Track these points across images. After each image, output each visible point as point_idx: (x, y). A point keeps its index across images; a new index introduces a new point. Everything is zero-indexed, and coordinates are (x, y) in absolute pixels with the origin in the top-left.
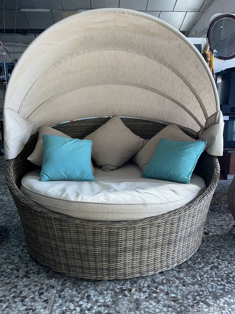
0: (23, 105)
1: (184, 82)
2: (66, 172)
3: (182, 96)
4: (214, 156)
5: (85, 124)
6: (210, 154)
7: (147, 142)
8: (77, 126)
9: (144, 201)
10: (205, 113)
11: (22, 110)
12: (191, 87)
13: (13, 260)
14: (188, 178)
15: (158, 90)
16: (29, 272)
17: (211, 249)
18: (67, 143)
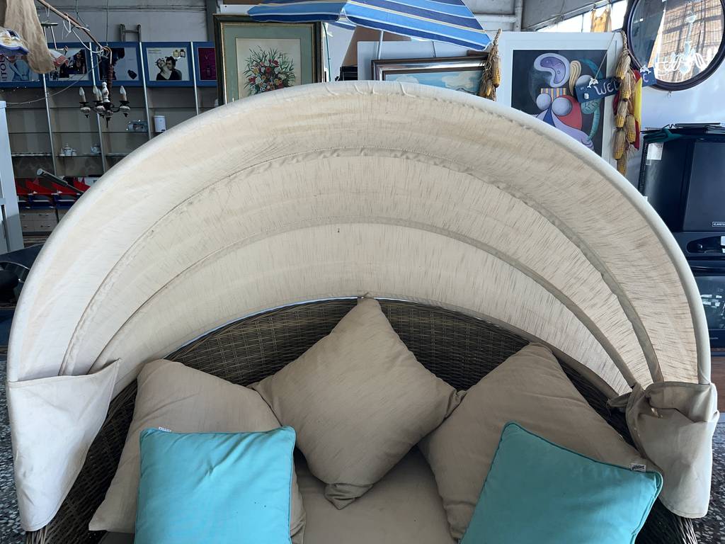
0: (78, 339)
1: (585, 255)
3: (573, 281)
4: (682, 518)
5: (279, 325)
6: (669, 508)
7: (462, 400)
8: (256, 335)
10: (651, 357)
11: (75, 352)
12: (606, 275)
15: (494, 246)
18: (215, 470)
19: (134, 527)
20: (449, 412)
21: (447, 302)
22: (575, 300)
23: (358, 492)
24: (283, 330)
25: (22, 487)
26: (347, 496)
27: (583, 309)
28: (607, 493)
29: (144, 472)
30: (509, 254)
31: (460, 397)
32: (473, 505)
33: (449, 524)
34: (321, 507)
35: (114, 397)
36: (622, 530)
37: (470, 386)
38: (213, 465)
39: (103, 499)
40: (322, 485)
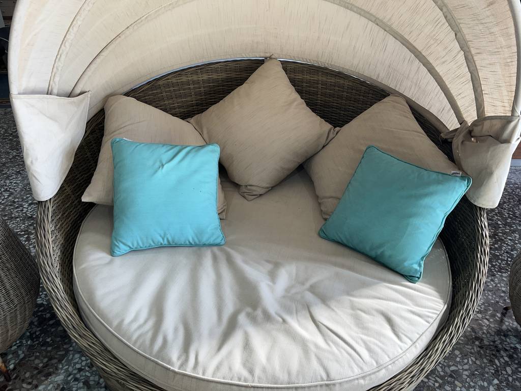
0: (57, 69)
1: (446, 17)
2: (165, 234)
3: (432, 42)
4: (480, 208)
5: (205, 77)
6: (472, 201)
7: (337, 134)
8: (188, 83)
9: (328, 375)
11: (57, 79)
12: (458, 34)
14: (418, 268)
15: (374, 14)
17: (436, 381)
18: (165, 166)
19: (113, 201)
20: (327, 141)
21: (332, 63)
22: (431, 59)
23: (262, 191)
24: (209, 81)
25: (31, 171)
26: (255, 193)
27: (435, 66)
28: (432, 188)
29: (116, 166)
30: (385, 21)
31: (336, 132)
32: (339, 199)
33: (322, 211)
34: (237, 200)
35: (89, 119)
36: (438, 211)
37: (344, 125)
38: (164, 163)
39: (90, 183)
40: (237, 186)
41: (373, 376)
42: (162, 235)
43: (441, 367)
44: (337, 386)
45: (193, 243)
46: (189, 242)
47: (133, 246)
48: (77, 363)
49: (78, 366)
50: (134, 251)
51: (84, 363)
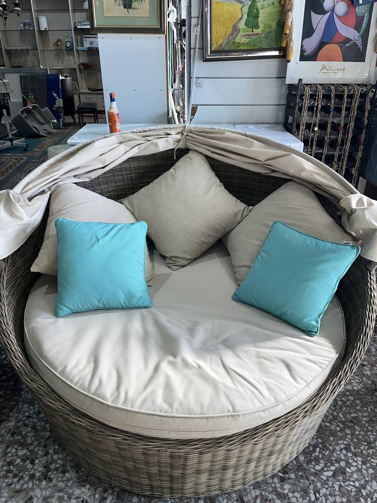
2: (101, 298)
9: (234, 408)
13: (25, 437)
14: (316, 324)
16: (49, 466)
17: (338, 426)
18: (101, 241)
19: (56, 271)
20: (243, 217)
23: (183, 262)
24: (139, 168)
26: (179, 264)
28: (327, 256)
29: (60, 241)
31: (249, 210)
32: (249, 267)
33: (236, 278)
34: (161, 269)
36: (332, 275)
37: (256, 204)
38: (99, 238)
39: (37, 256)
40: (164, 257)
41: (271, 410)
42: (99, 299)
43: (343, 414)
44: (241, 416)
45: (125, 306)
46: (121, 305)
47: (74, 308)
48: (26, 411)
49: (27, 414)
50: (75, 313)
51: (32, 412)
